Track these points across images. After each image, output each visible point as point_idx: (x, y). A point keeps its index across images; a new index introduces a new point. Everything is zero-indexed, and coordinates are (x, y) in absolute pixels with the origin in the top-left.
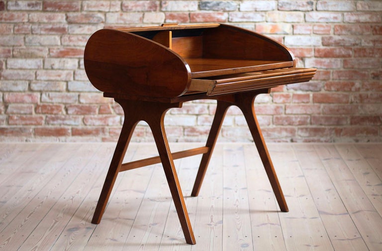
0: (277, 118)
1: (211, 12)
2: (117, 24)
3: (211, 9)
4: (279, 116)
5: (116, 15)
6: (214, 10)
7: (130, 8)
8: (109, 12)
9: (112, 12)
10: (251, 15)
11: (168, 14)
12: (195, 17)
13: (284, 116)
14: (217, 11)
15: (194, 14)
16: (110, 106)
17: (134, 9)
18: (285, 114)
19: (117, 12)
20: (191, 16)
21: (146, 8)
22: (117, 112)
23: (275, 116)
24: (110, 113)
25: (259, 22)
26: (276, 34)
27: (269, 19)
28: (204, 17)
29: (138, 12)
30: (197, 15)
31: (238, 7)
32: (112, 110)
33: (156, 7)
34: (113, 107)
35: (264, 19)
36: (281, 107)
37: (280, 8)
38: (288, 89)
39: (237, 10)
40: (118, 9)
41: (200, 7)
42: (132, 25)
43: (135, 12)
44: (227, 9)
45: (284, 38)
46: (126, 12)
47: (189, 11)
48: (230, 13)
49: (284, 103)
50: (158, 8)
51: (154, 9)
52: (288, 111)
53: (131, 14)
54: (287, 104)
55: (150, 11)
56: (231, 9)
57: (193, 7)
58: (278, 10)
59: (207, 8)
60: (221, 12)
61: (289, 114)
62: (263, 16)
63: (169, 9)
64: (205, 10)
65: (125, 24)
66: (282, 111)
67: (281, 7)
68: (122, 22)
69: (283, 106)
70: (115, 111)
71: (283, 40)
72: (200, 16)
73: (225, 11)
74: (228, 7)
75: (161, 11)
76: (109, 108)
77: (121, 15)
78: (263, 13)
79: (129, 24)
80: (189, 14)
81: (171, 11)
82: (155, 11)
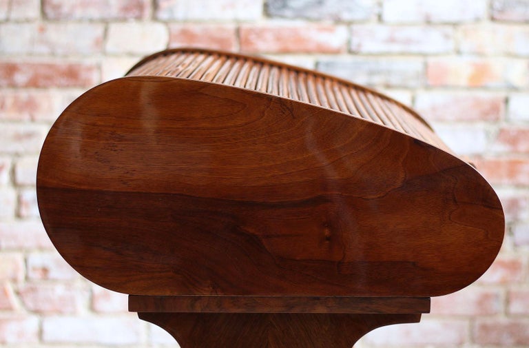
0: (485, 328)
1: (299, 24)
2: (30, 54)
3: (300, 15)
4: (489, 321)
5: (28, 32)
6: (308, 19)
7: (65, 10)
8: (7, 20)
9: (17, 22)
10: (414, 33)
11: (176, 28)
12: (253, 37)
13: (502, 320)
14: (318, 20)
15: (251, 31)
16: (10, 288)
17: (79, 13)
18: (507, 314)
19: (28, 21)
20: (243, 34)
21: (114, 11)
22: (31, 305)
23: (478, 323)
24: (10, 309)
25: (436, 55)
26: (485, 88)
27: (466, 46)
28: (278, 38)
29: (91, 21)
30: (260, 33)
31: (376, 10)
32: (15, 301)
33: (141, 7)
34: (18, 293)
35: (451, 45)
36: (496, 296)
37: (497, 15)
38: (516, 245)
39: (375, 18)
40: (33, 11)
41: (267, 11)
42: (73, 60)
43: (80, 21)
44: (346, 16)
45: (507, 101)
46: (57, 19)
47: (237, 21)
48: (355, 27)
49: (503, 283)
50: (148, 11)
51: (137, 13)
52: (516, 307)
53: (71, 27)
54: (514, 288)
55: (124, 20)
56: (358, 15)
57: (250, 11)
58: (493, 19)
59: (288, 13)
60: (328, 23)
61: (517, 316)
62: (447, 37)
63: (179, 14)
64: (282, 17)
65: (53, 54)
66: (498, 306)
67: (502, 11)
68: (44, 49)
69: (501, 291)
70: (23, 303)
71: (502, 106)
72: (269, 36)
73: (338, 21)
74: (349, 10)
75: (155, 18)
76: (5, 293)
77: (42, 30)
78: (449, 30)
79: (65, 56)
80: (238, 32)
81: (186, 21)
82: (139, 18)
